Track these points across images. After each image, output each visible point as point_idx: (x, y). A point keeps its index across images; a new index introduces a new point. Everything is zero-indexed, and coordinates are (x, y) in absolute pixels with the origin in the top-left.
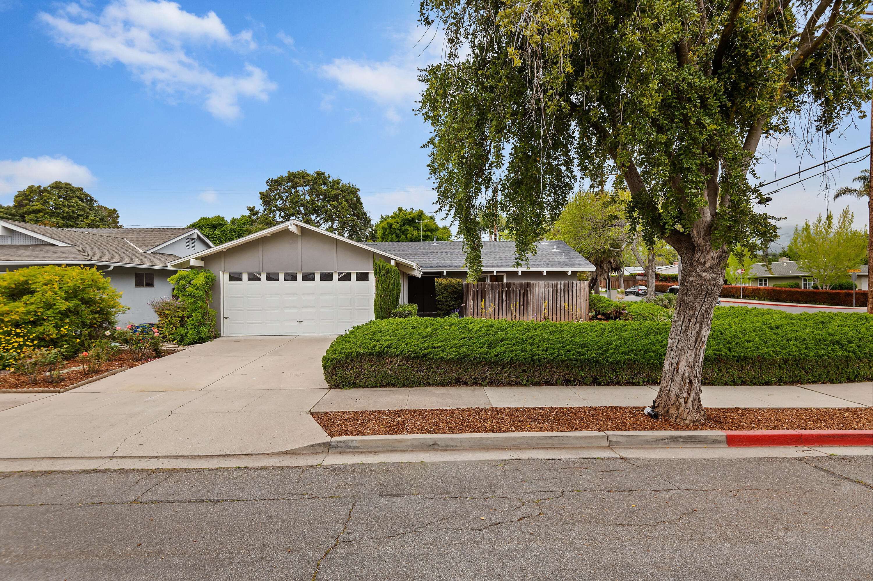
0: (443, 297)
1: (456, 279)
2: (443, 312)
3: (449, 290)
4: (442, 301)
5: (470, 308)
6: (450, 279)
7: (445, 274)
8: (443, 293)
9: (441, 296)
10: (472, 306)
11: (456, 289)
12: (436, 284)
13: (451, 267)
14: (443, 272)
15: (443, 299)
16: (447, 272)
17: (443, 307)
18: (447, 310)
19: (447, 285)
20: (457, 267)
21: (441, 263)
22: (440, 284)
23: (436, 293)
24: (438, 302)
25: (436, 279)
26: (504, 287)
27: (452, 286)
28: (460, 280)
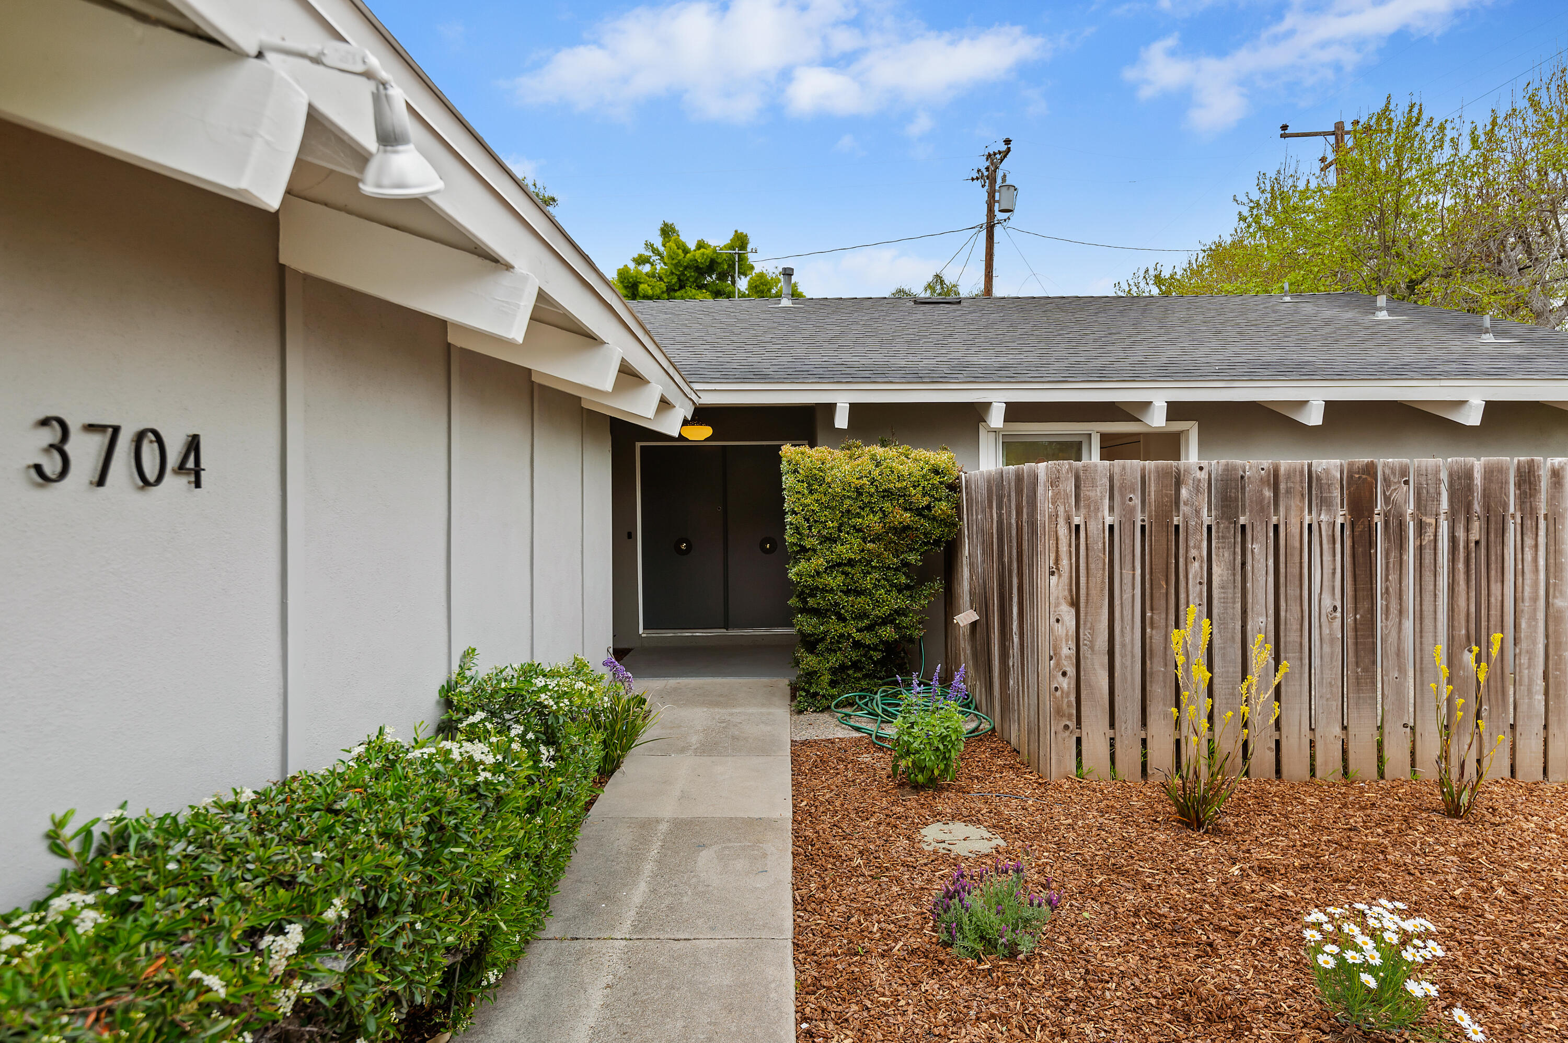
0: (833, 566)
1: (914, 453)
2: (834, 660)
3: (872, 521)
4: (825, 590)
5: (1046, 666)
6: (878, 450)
7: (841, 421)
8: (830, 540)
9: (818, 562)
10: (1067, 650)
11: (919, 512)
12: (788, 481)
13: (876, 375)
14: (830, 408)
15: (835, 581)
16: (853, 406)
17: (834, 627)
18: (857, 645)
19: (859, 491)
20: (917, 377)
21: (815, 359)
22: (814, 481)
23: (789, 537)
24: (802, 597)
25: (787, 450)
26: (1325, 502)
27: (887, 494)
28: (941, 458)
